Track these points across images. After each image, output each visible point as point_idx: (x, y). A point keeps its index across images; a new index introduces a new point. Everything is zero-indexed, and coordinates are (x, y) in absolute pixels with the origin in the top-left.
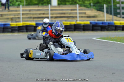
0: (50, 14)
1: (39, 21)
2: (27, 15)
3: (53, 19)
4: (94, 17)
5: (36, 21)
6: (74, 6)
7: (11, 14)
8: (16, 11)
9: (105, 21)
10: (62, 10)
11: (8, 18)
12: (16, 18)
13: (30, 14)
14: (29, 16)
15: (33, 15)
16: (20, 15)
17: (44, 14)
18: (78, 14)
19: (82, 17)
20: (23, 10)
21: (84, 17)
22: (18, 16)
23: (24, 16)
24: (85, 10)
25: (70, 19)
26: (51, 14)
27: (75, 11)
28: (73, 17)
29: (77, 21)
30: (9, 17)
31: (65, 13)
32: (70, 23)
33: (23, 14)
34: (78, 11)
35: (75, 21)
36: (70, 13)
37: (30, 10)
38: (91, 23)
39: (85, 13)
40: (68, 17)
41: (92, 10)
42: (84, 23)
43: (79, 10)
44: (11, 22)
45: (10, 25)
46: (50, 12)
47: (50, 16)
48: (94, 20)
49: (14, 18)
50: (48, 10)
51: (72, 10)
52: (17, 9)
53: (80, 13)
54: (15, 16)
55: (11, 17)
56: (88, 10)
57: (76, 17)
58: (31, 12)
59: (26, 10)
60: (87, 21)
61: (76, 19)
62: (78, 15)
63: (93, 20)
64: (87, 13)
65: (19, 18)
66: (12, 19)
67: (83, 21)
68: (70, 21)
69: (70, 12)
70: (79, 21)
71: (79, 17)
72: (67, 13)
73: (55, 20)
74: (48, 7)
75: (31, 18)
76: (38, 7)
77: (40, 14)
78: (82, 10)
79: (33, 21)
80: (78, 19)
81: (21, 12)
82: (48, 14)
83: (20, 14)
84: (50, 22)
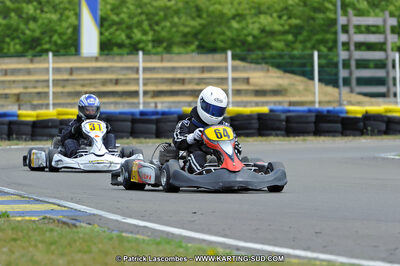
0: (141, 82)
4: (276, 92)
6: (218, 56)
9: (317, 106)
11: (6, 96)
12: (31, 93)
14: (69, 89)
15: (83, 86)
17: (117, 82)
18: (230, 81)
19: (239, 93)
20: (57, 70)
30: (7, 91)
34: (230, 75)
37: (72, 71)
39: (247, 81)
44: (16, 107)
45: (17, 116)
46: (141, 75)
47: (141, 89)
48: (280, 103)
49: (25, 93)
51: (204, 70)
53: (235, 80)
54: (26, 88)
55: (16, 91)
58: (76, 76)
60: (258, 104)
62: (230, 87)
63: (275, 103)
66: (19, 100)
67: (245, 104)
69: (198, 76)
73: (156, 104)
74: (138, 61)
75: (77, 94)
80: (230, 99)
81: (51, 77)
83: (47, 81)
84: (141, 108)
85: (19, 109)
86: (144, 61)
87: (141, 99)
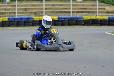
0: (71, 9)
1: (61, 15)
2: (50, 10)
3: (75, 14)
4: (112, 12)
5: (58, 15)
6: (95, 2)
7: (35, 8)
8: (40, 5)
10: (84, 5)
11: (32, 13)
12: (39, 12)
13: (53, 9)
14: (51, 10)
16: (43, 10)
17: (66, 9)
18: (98, 9)
19: (102, 12)
20: (46, 5)
21: (104, 12)
22: (41, 10)
23: (47, 11)
24: (104, 6)
25: (90, 14)
26: (73, 9)
27: (95, 7)
28: (93, 12)
29: (97, 16)
30: (32, 11)
31: (86, 9)
32: (90, 18)
33: (46, 9)
34: (98, 7)
35: (95, 16)
36: (91, 9)
37: (53, 5)
38: (109, 18)
39: (104, 9)
40: (89, 12)
41: (111, 6)
42: (103, 18)
43: (99, 5)
44: (34, 16)
45: (33, 18)
46: (71, 7)
47: (71, 10)
49: (37, 12)
50: (70, 5)
51: (92, 5)
52: (41, 4)
53: (99, 9)
54: (38, 10)
55: (35, 11)
56: (107, 6)
57: (96, 12)
58: (54, 7)
59: (49, 5)
60: (106, 16)
61: (96, 14)
62: (98, 11)
63: (111, 15)
64: (106, 9)
65: (42, 12)
66: (35, 14)
67: (103, 16)
68: (90, 16)
69: (91, 7)
70: (99, 16)
71: (99, 12)
72: (88, 9)
73: (77, 15)
74: (70, 3)
75: (53, 12)
76: (61, 2)
77: (62, 9)
78: (101, 5)
79: (56, 15)
80: (98, 14)
81: (44, 7)
82: (70, 9)
83: (43, 8)
84: (71, 16)
85: (35, 16)
86: (72, 2)
87: (71, 14)
